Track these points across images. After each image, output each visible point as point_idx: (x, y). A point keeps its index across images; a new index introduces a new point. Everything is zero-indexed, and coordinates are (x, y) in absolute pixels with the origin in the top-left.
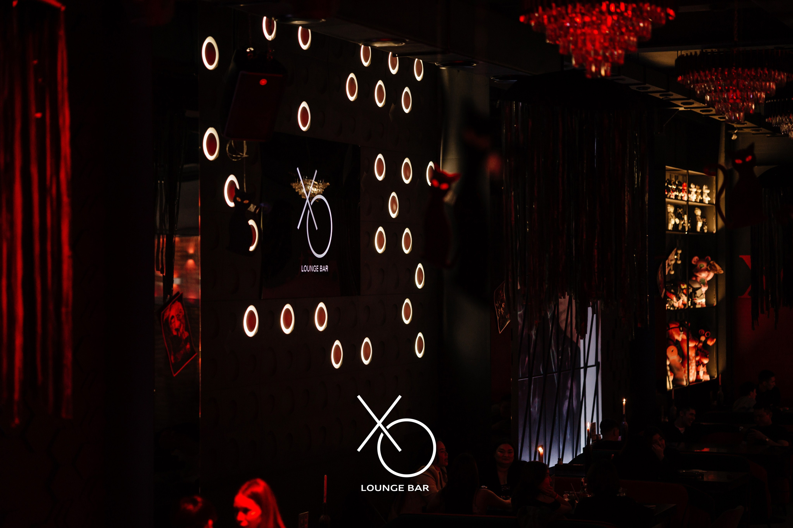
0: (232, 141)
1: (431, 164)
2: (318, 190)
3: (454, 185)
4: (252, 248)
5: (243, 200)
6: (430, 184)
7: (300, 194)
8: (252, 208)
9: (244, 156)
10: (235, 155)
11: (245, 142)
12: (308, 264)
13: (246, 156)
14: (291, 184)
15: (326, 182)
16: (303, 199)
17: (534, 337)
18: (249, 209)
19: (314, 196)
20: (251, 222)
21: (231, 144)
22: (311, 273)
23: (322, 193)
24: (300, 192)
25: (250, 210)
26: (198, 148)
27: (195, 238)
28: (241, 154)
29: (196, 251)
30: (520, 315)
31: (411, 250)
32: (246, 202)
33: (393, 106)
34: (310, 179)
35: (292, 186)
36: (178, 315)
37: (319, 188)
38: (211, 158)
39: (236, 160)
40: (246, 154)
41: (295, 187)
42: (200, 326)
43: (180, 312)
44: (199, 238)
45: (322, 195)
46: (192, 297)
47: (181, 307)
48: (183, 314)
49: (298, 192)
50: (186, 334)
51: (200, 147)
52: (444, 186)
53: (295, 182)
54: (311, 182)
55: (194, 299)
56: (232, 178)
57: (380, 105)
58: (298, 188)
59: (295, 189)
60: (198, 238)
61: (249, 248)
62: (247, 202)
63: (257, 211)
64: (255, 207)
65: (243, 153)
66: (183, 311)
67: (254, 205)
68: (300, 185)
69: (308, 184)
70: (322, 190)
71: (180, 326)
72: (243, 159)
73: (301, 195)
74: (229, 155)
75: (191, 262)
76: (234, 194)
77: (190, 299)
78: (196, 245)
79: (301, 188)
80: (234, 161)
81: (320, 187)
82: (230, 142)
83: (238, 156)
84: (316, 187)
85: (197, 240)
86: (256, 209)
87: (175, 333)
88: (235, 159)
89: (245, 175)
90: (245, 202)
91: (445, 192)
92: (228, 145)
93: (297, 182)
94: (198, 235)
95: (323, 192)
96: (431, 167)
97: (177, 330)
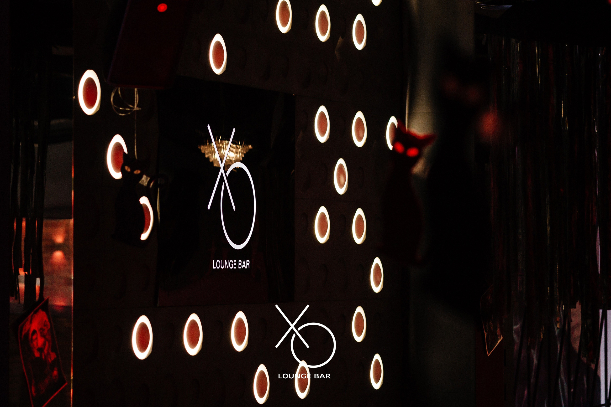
0: (119, 89)
1: (393, 120)
2: (236, 155)
3: (427, 150)
4: (144, 236)
5: (133, 170)
6: (391, 147)
7: (211, 161)
8: (145, 180)
9: (135, 109)
10: (122, 107)
11: (136, 89)
12: (222, 259)
13: (138, 109)
14: (199, 147)
15: (247, 144)
16: (216, 167)
17: (535, 361)
18: (140, 182)
19: (230, 163)
20: (144, 201)
21: (117, 93)
22: (227, 270)
23: (241, 159)
24: (211, 157)
25: (142, 183)
26: (72, 97)
27: (66, 221)
28: (131, 106)
29: (66, 239)
30: (517, 330)
31: (365, 238)
32: (137, 172)
33: (340, 40)
34: (225, 140)
35: (200, 150)
36: (42, 330)
37: (237, 153)
38: (89, 111)
39: (123, 115)
40: (137, 106)
41: (205, 152)
42: (72, 345)
43: (45, 325)
44: (72, 221)
45: (241, 162)
46: (59, 302)
47: (46, 318)
48: (49, 327)
49: (208, 159)
50: (53, 356)
51: (74, 97)
52: (413, 152)
53: (205, 144)
54: (227, 144)
55: (63, 307)
56: (118, 139)
57: (323, 38)
58: (209, 153)
59: (204, 154)
60: (69, 222)
61: (140, 236)
62: (139, 172)
63: (152, 184)
64: (149, 179)
65: (134, 105)
66: (49, 324)
67: (148, 176)
68: (212, 148)
69: (222, 147)
70: (241, 156)
71: (44, 344)
72: (133, 113)
73: (212, 163)
74: (115, 108)
75: (58, 255)
76: (122, 162)
77: (59, 306)
78: (67, 232)
79: (213, 153)
80: (121, 116)
81: (238, 151)
82: (115, 90)
83: (127, 109)
84: (232, 151)
85: (68, 225)
86: (149, 183)
87: (37, 355)
88: (122, 113)
89: (136, 135)
90: (135, 172)
91: (414, 161)
92: (113, 95)
93: (207, 144)
94: (71, 218)
95: (243, 158)
96: (393, 124)
97: (41, 350)
